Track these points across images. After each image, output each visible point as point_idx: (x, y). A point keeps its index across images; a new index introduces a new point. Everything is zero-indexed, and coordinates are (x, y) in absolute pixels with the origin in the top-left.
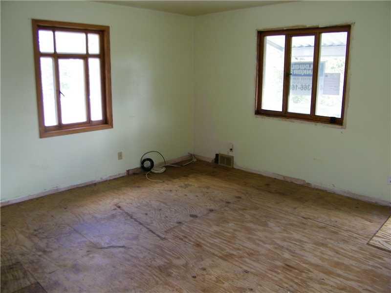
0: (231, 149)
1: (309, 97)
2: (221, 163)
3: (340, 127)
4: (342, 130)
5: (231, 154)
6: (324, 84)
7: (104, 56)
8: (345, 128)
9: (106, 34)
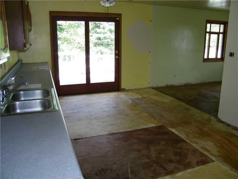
7: (225, 33)
9: (227, 24)
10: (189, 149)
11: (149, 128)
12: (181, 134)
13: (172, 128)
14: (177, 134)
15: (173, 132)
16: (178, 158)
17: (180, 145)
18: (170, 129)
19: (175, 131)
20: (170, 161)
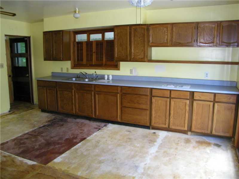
10: (13, 149)
11: (58, 156)
12: (21, 161)
13: (33, 165)
14: (25, 159)
15: (30, 160)
16: (22, 142)
17: (21, 150)
18: (35, 163)
19: (28, 162)
20: (27, 138)
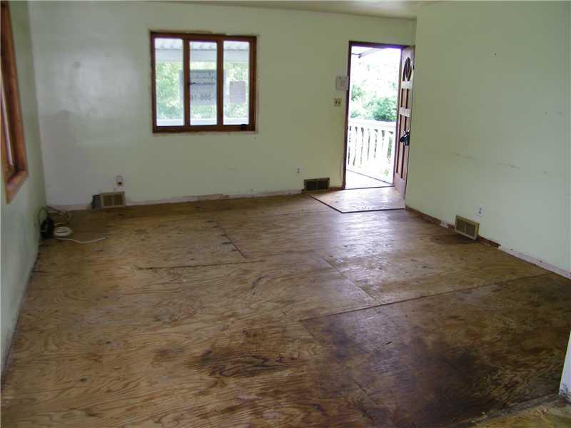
0: (120, 183)
1: (215, 107)
2: (105, 204)
3: (253, 132)
4: (253, 136)
5: (119, 189)
6: (230, 92)
8: (258, 133)
